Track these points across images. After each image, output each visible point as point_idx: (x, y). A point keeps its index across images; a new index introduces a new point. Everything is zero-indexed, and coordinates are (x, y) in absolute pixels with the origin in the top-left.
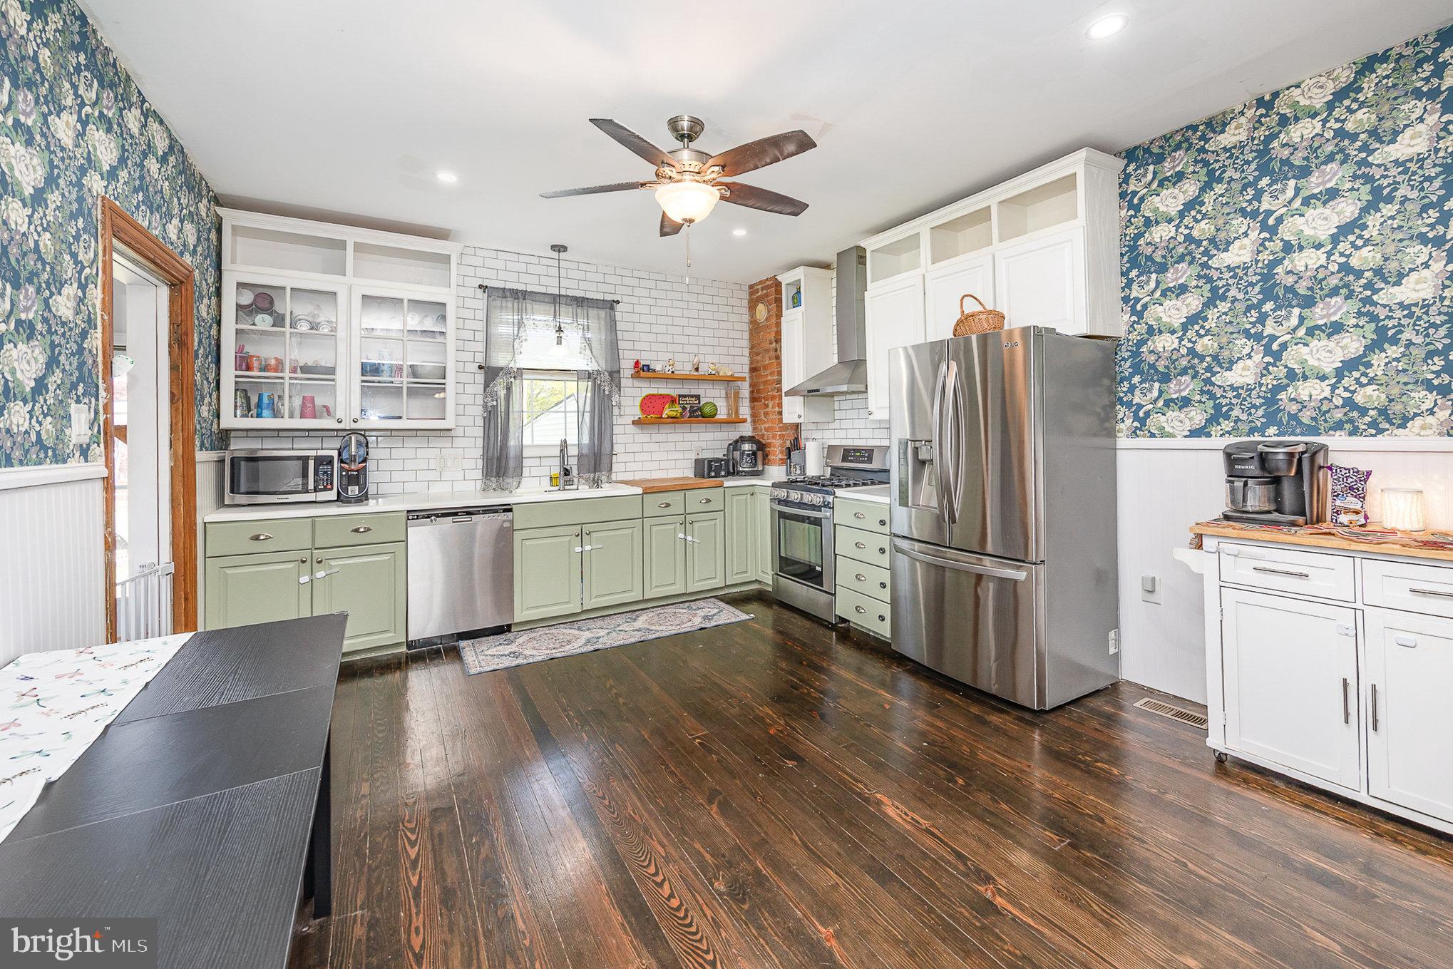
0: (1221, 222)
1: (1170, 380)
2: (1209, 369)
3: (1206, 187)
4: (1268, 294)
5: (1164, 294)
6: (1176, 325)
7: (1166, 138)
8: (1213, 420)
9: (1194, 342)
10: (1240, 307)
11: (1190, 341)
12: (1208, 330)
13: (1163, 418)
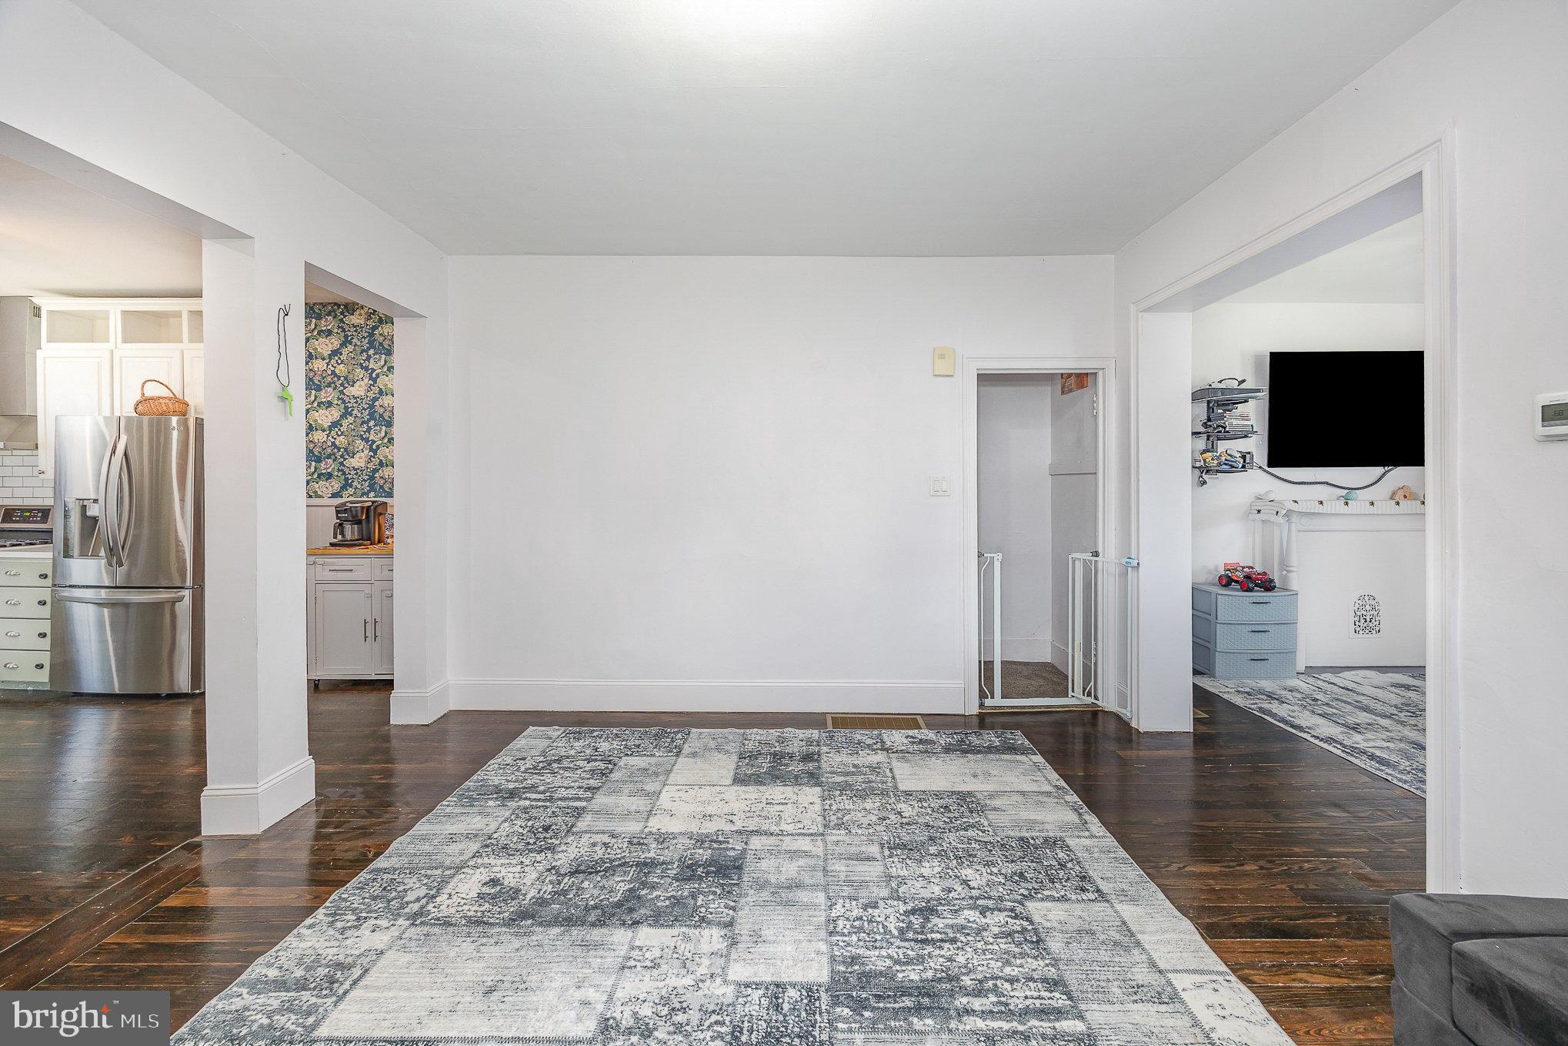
0: (351, 368)
1: (321, 461)
2: (342, 456)
3: (343, 345)
4: (372, 416)
5: (319, 405)
6: (325, 426)
7: (324, 305)
8: (344, 488)
9: (335, 439)
10: (359, 421)
11: (333, 437)
12: (342, 433)
13: (317, 486)
